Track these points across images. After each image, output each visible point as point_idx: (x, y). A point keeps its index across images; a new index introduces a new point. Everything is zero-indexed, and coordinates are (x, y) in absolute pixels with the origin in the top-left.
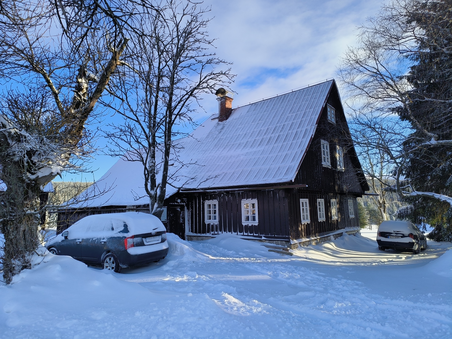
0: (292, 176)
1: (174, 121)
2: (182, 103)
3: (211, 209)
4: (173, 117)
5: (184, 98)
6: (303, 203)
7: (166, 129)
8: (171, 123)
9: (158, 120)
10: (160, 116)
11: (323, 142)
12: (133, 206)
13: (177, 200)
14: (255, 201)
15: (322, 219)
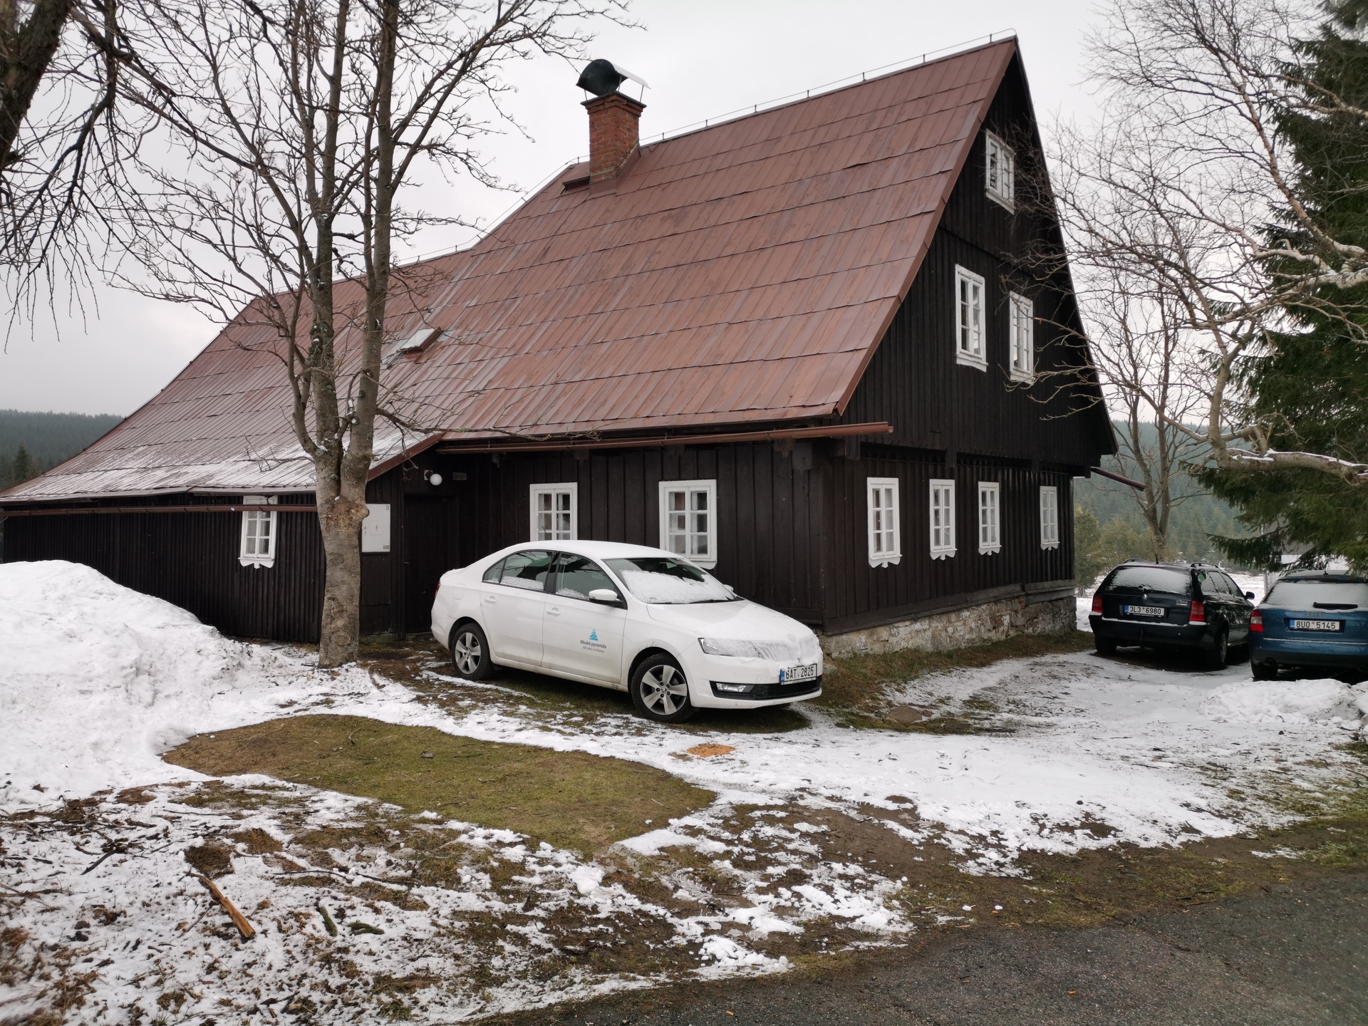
3: (553, 512)
6: (877, 493)
8: (388, 185)
11: (961, 272)
12: (268, 496)
13: (429, 476)
14: (709, 486)
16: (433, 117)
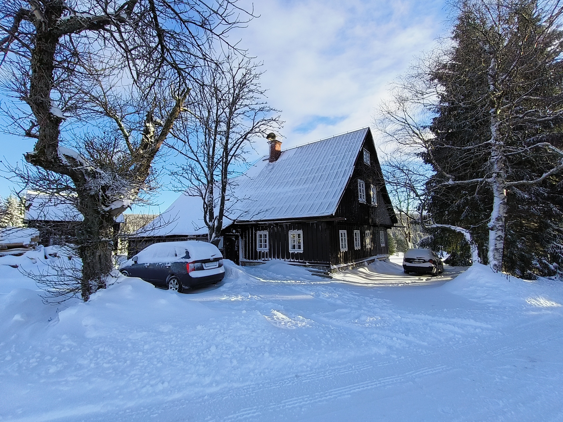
0: (332, 211)
1: (230, 161)
2: (237, 145)
3: (262, 239)
4: (229, 157)
5: (239, 141)
6: (342, 234)
7: (223, 169)
8: (227, 163)
9: (215, 160)
10: (217, 157)
11: (359, 180)
12: (194, 236)
13: (232, 230)
14: (301, 232)
15: (357, 247)
16: (237, 149)
